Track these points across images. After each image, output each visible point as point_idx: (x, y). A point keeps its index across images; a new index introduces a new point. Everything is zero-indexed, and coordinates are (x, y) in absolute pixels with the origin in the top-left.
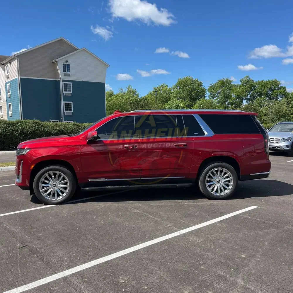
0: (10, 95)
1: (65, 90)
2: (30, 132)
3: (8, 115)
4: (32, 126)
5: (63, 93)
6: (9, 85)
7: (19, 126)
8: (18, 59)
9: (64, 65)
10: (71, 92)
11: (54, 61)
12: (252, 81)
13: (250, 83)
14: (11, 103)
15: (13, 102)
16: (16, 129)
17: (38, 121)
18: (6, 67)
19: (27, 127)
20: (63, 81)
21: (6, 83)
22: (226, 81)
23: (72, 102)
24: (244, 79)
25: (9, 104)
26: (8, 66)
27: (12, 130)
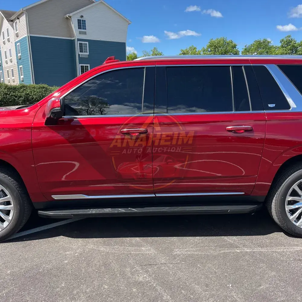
0: (20, 56)
1: (81, 51)
2: (35, 99)
3: (20, 79)
4: (38, 92)
5: (79, 55)
6: (19, 45)
7: (23, 92)
8: (27, 14)
9: (79, 21)
10: (88, 54)
11: (67, 16)
12: (295, 41)
13: (292, 44)
14: (22, 66)
15: (23, 65)
16: (19, 94)
17: (46, 86)
18: (14, 24)
19: (31, 93)
20: (79, 40)
21: (16, 43)
22: (264, 42)
23: (89, 65)
24: (285, 40)
25: (20, 66)
26: (17, 22)
27: (15, 96)
